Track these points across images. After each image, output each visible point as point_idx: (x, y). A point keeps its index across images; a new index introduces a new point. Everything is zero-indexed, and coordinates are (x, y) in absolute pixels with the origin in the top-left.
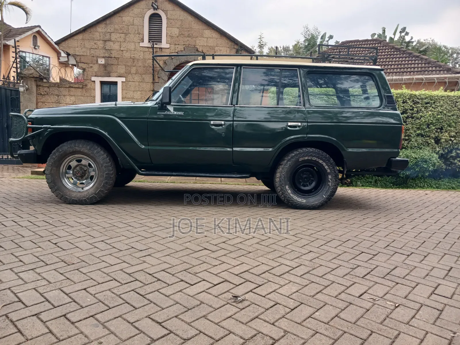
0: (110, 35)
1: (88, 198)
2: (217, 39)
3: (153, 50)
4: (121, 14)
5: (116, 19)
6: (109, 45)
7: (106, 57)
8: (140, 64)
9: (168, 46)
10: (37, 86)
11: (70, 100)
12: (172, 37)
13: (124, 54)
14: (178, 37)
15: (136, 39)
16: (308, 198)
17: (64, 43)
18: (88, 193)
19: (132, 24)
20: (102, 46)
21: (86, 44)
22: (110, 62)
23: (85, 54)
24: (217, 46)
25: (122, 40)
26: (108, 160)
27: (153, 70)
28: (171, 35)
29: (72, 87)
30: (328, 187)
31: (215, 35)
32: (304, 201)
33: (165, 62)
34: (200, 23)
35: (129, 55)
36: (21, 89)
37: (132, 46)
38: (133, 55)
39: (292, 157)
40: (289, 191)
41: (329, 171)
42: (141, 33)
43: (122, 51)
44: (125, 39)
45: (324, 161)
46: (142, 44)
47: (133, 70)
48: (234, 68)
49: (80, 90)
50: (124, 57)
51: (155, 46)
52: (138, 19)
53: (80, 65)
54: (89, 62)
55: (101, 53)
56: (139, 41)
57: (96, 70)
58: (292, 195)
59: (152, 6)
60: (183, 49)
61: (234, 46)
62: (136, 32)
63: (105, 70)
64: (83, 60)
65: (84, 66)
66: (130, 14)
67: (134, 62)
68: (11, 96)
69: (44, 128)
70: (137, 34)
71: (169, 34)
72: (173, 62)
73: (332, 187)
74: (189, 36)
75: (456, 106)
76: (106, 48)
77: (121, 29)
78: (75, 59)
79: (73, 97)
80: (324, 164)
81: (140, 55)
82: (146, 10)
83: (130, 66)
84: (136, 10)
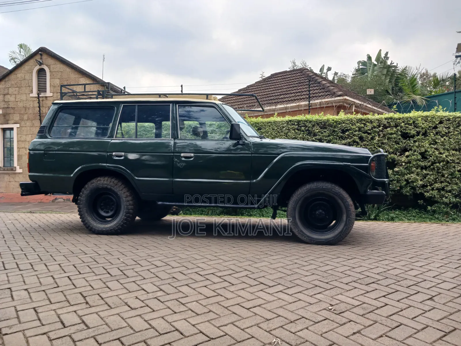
0: (8, 90)
3: (39, 99)
4: (16, 72)
5: (12, 76)
6: (7, 98)
7: (5, 108)
8: (30, 111)
9: (51, 95)
12: (54, 87)
13: (19, 104)
14: (59, 86)
15: (27, 91)
19: (24, 79)
20: (2, 99)
22: (8, 112)
25: (16, 93)
27: (40, 116)
28: (54, 85)
31: (89, 81)
34: (76, 73)
35: (22, 105)
37: (24, 97)
38: (25, 105)
42: (31, 85)
43: (17, 102)
44: (19, 91)
46: (31, 95)
47: (25, 117)
50: (18, 107)
51: (40, 96)
52: (28, 74)
56: (29, 92)
62: (27, 85)
63: (5, 119)
66: (22, 71)
67: (26, 110)
70: (28, 86)
71: (52, 84)
76: (6, 101)
77: (16, 84)
81: (30, 104)
82: (34, 66)
83: (23, 114)
84: (26, 67)
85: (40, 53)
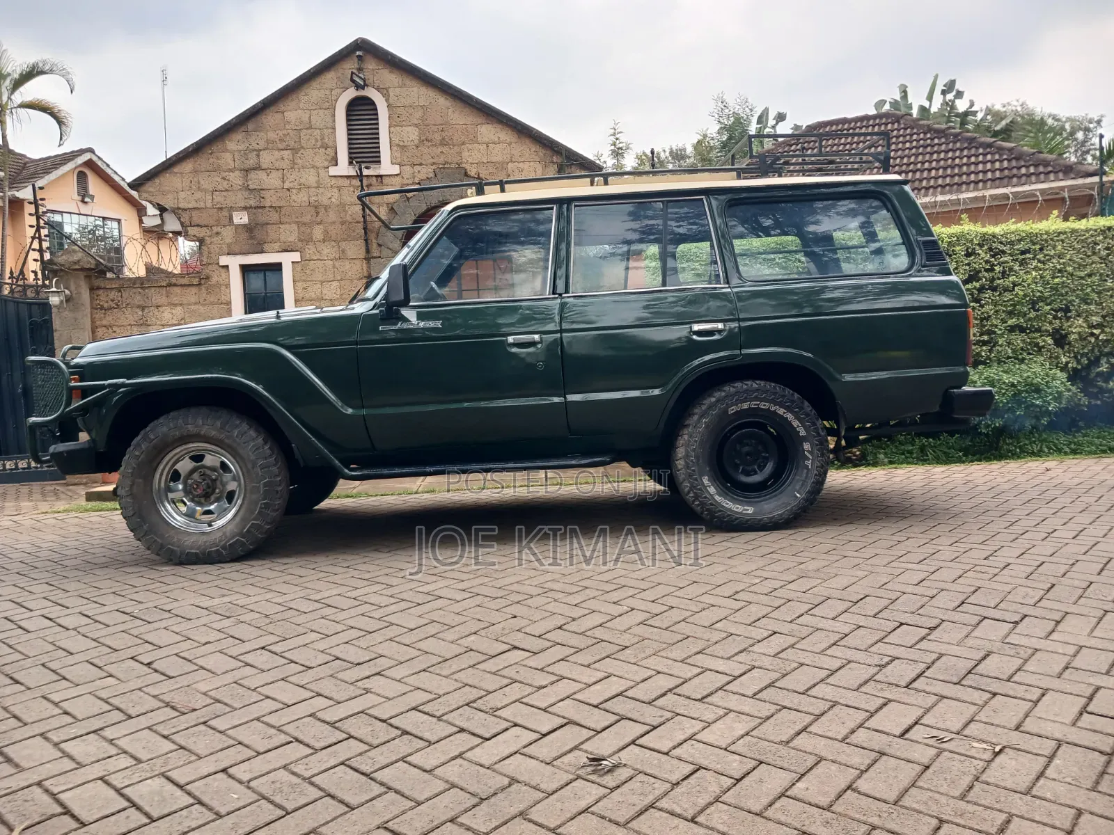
0: (258, 156)
1: (224, 547)
2: (510, 144)
3: (361, 181)
4: (281, 106)
5: (270, 118)
6: (257, 179)
7: (251, 207)
8: (332, 216)
9: (395, 170)
10: (92, 289)
11: (170, 316)
12: (403, 148)
13: (294, 197)
14: (417, 147)
15: (320, 160)
16: (758, 502)
17: (150, 183)
18: (224, 533)
19: (308, 126)
20: (240, 183)
21: (202, 182)
22: (261, 219)
23: (202, 205)
24: (511, 161)
25: (286, 164)
26: (269, 452)
27: (365, 229)
28: (401, 144)
29: (175, 285)
30: (805, 471)
31: (505, 135)
32: (750, 510)
33: (392, 208)
34: (467, 110)
35: (306, 199)
36: (54, 300)
37: (310, 177)
38: (315, 198)
39: (711, 407)
40: (712, 490)
41: (803, 432)
42: (331, 144)
43: (288, 190)
44: (293, 163)
45: (789, 409)
46: (333, 171)
47: (318, 233)
48: (552, 209)
49: (194, 290)
50: (294, 204)
51: (365, 172)
52: (321, 112)
53: (191, 231)
54: (212, 222)
55: (239, 199)
56: (326, 164)
57: (228, 240)
58: (718, 498)
59: (352, 80)
60: (432, 175)
61: (552, 157)
62: (319, 144)
63: (252, 238)
64: (196, 220)
65: (201, 233)
66: (302, 105)
67: (318, 213)
68: (30, 317)
69: (110, 385)
70: (322, 146)
71: (397, 142)
72: (410, 207)
73: (816, 472)
74: (443, 143)
75: (1094, 253)
76: (251, 187)
77: (282, 140)
78: (179, 219)
79: (179, 308)
80: (790, 416)
81: (329, 196)
82: (339, 91)
83: (310, 225)
84: (314, 92)
85: (358, 53)
